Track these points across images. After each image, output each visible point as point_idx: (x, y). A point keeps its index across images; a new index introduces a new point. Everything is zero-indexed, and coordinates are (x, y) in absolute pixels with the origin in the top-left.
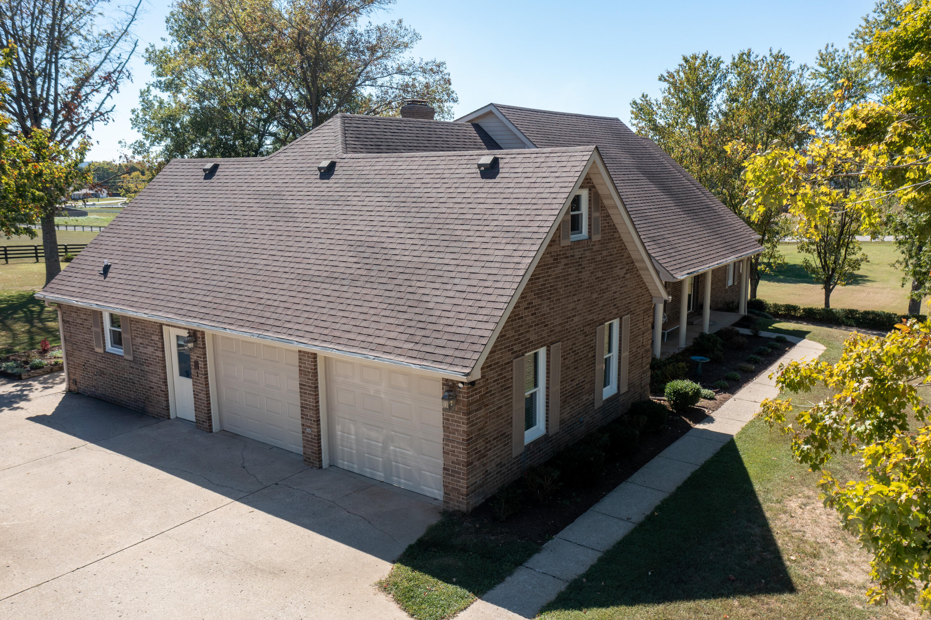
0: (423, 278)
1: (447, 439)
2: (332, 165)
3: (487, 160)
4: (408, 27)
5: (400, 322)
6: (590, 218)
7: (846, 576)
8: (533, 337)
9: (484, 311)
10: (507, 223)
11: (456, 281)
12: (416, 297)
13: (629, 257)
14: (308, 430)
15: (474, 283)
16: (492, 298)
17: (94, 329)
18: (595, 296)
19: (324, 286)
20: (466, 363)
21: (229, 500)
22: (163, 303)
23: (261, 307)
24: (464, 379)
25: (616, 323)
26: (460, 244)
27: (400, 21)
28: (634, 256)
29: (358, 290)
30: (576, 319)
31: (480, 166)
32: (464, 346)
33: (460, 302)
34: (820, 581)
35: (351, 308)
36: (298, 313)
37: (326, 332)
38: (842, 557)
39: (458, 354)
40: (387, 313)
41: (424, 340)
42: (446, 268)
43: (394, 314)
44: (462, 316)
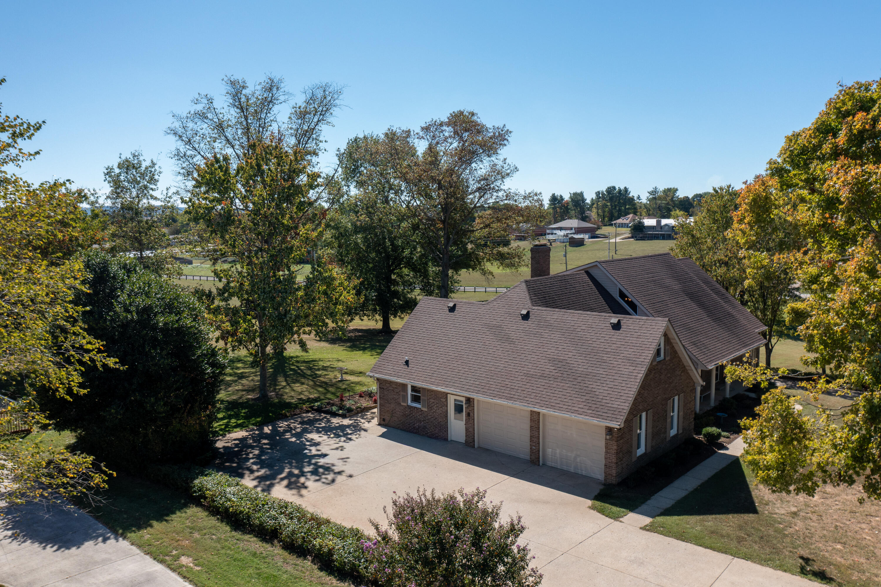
0: (591, 380)
1: (607, 452)
2: (528, 313)
3: (614, 320)
4: (510, 163)
5: (584, 400)
6: (665, 350)
7: (777, 511)
8: (641, 407)
9: (623, 398)
10: (628, 356)
11: (608, 382)
12: (589, 389)
13: (683, 364)
14: (534, 448)
15: (617, 384)
16: (626, 392)
17: (402, 393)
18: (667, 386)
19: (540, 380)
20: (618, 420)
21: (507, 477)
22: (451, 384)
23: (508, 389)
24: (618, 427)
25: (676, 398)
26: (607, 364)
27: (505, 159)
28: (685, 364)
29: (559, 384)
30: (659, 398)
31: (611, 323)
32: (616, 413)
33: (611, 392)
34: (766, 512)
35: (557, 392)
36: (530, 393)
37: (547, 403)
38: (778, 505)
39: (613, 416)
40: (576, 396)
41: (596, 409)
42: (601, 376)
43: (579, 396)
44: (613, 399)
